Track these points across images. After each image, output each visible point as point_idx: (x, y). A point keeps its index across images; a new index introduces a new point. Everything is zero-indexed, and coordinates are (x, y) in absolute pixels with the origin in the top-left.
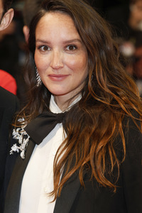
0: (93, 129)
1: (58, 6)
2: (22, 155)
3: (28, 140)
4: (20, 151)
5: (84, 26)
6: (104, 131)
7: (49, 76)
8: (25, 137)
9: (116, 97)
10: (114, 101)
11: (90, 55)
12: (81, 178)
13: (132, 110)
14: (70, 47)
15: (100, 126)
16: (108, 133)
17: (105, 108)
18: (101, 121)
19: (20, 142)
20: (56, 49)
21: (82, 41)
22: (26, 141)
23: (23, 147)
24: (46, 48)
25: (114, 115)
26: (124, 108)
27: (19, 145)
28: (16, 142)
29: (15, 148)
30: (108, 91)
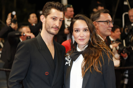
0: (93, 54)
1: (80, 18)
2: (69, 65)
3: (71, 60)
4: (69, 64)
5: (89, 23)
6: (96, 55)
7: (79, 39)
8: (70, 59)
9: (99, 45)
10: (98, 46)
11: (91, 32)
12: (91, 70)
13: (104, 48)
14: (85, 30)
15: (95, 54)
16: (98, 56)
17: (96, 48)
18: (95, 52)
19: (68, 61)
20: (81, 31)
21: (89, 28)
22: (70, 61)
23: (69, 63)
24: (77, 31)
25: (99, 50)
26: (102, 48)
27: (68, 62)
28: (67, 61)
29: (67, 63)
30: (97, 43)
